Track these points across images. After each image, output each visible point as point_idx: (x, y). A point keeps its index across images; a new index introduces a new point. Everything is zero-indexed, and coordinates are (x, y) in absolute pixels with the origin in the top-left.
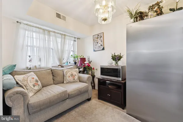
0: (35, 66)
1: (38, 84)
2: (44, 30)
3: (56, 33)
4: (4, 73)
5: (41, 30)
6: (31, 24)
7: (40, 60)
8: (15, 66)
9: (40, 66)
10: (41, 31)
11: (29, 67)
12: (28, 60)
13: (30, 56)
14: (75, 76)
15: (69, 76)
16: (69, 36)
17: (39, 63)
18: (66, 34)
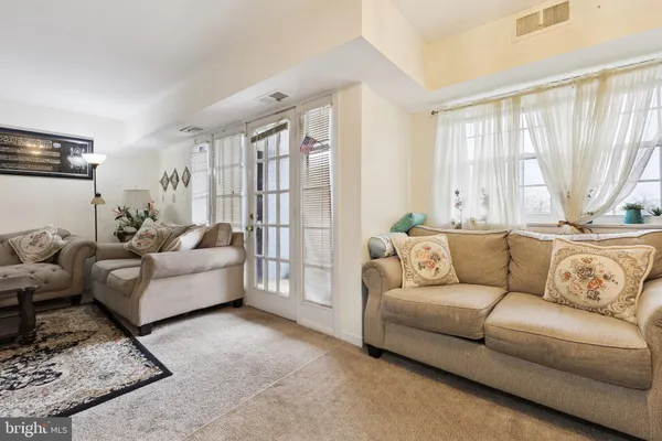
0: (473, 221)
1: (437, 266)
2: (497, 101)
3: (549, 88)
4: (395, 229)
5: (488, 106)
6: (462, 101)
7: (486, 202)
8: (411, 215)
9: (484, 219)
10: (489, 108)
11: (458, 222)
12: (453, 203)
13: (457, 193)
14: (605, 282)
15: (568, 276)
16: (626, 70)
17: (483, 212)
18: (609, 66)
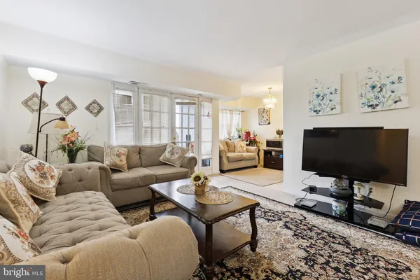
14: (244, 148)
15: (239, 147)
16: (235, 111)
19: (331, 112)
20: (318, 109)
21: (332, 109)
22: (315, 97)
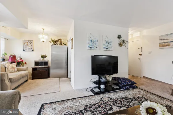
14: (15, 68)
19: (96, 49)
20: (91, 47)
21: (96, 48)
22: (90, 41)
